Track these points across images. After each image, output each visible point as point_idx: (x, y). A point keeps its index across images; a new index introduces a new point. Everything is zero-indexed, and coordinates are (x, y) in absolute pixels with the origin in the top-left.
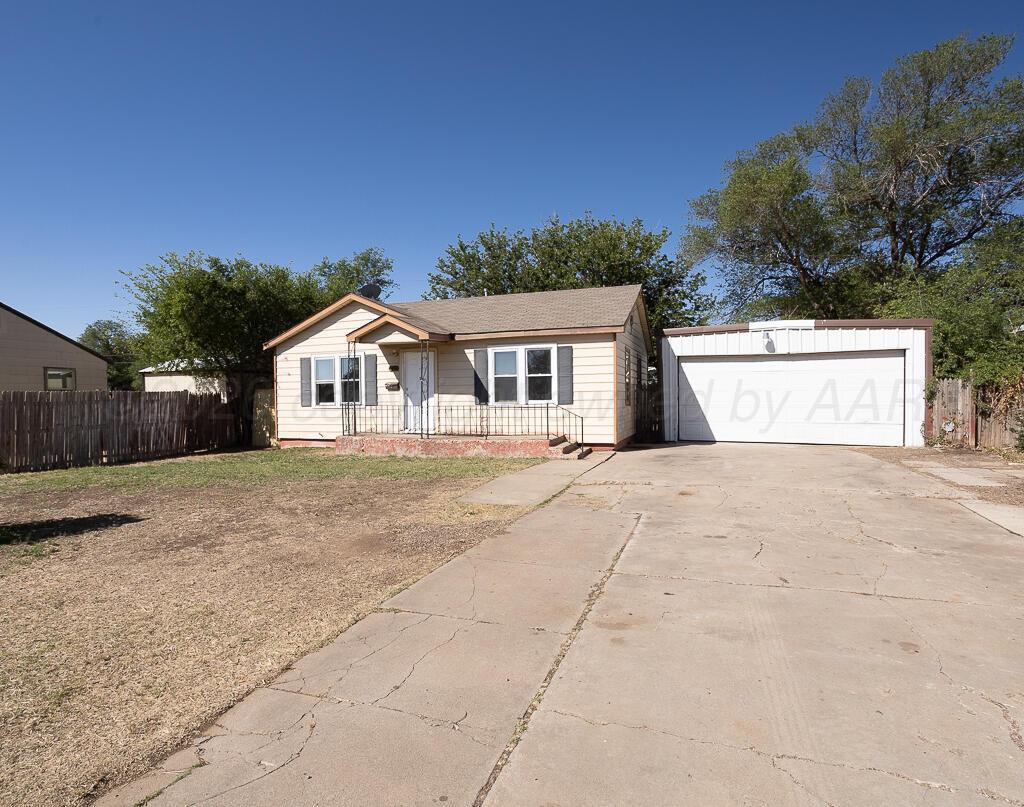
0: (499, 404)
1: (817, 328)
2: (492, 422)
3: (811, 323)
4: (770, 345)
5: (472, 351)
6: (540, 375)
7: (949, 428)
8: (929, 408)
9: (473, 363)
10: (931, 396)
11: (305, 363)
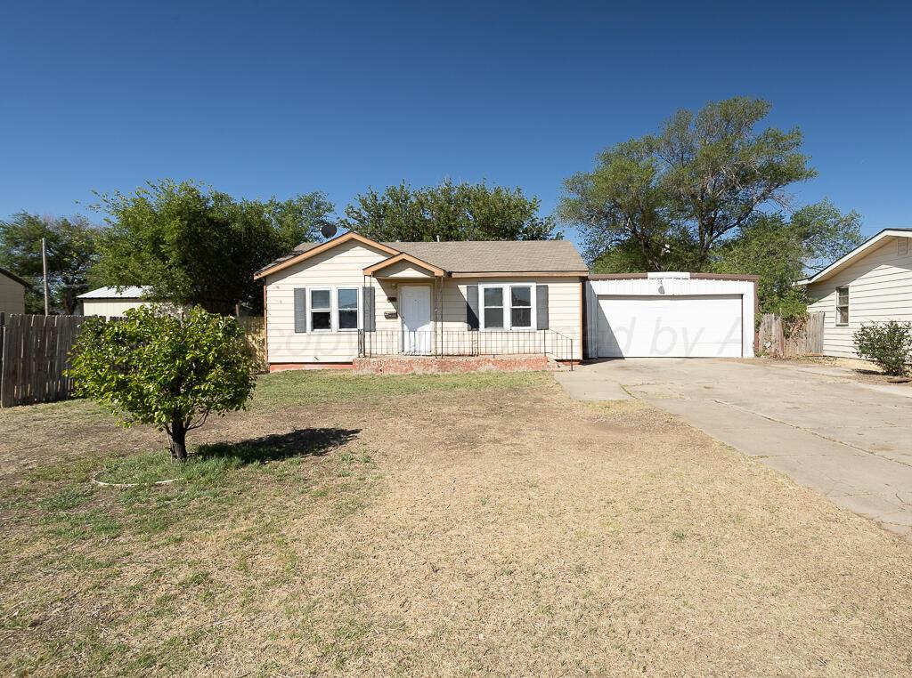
0: (489, 330)
1: (691, 278)
2: (483, 344)
3: (687, 275)
4: (661, 289)
5: (465, 286)
6: (521, 307)
7: (768, 345)
8: (757, 332)
9: (466, 297)
10: (758, 325)
11: (299, 293)
